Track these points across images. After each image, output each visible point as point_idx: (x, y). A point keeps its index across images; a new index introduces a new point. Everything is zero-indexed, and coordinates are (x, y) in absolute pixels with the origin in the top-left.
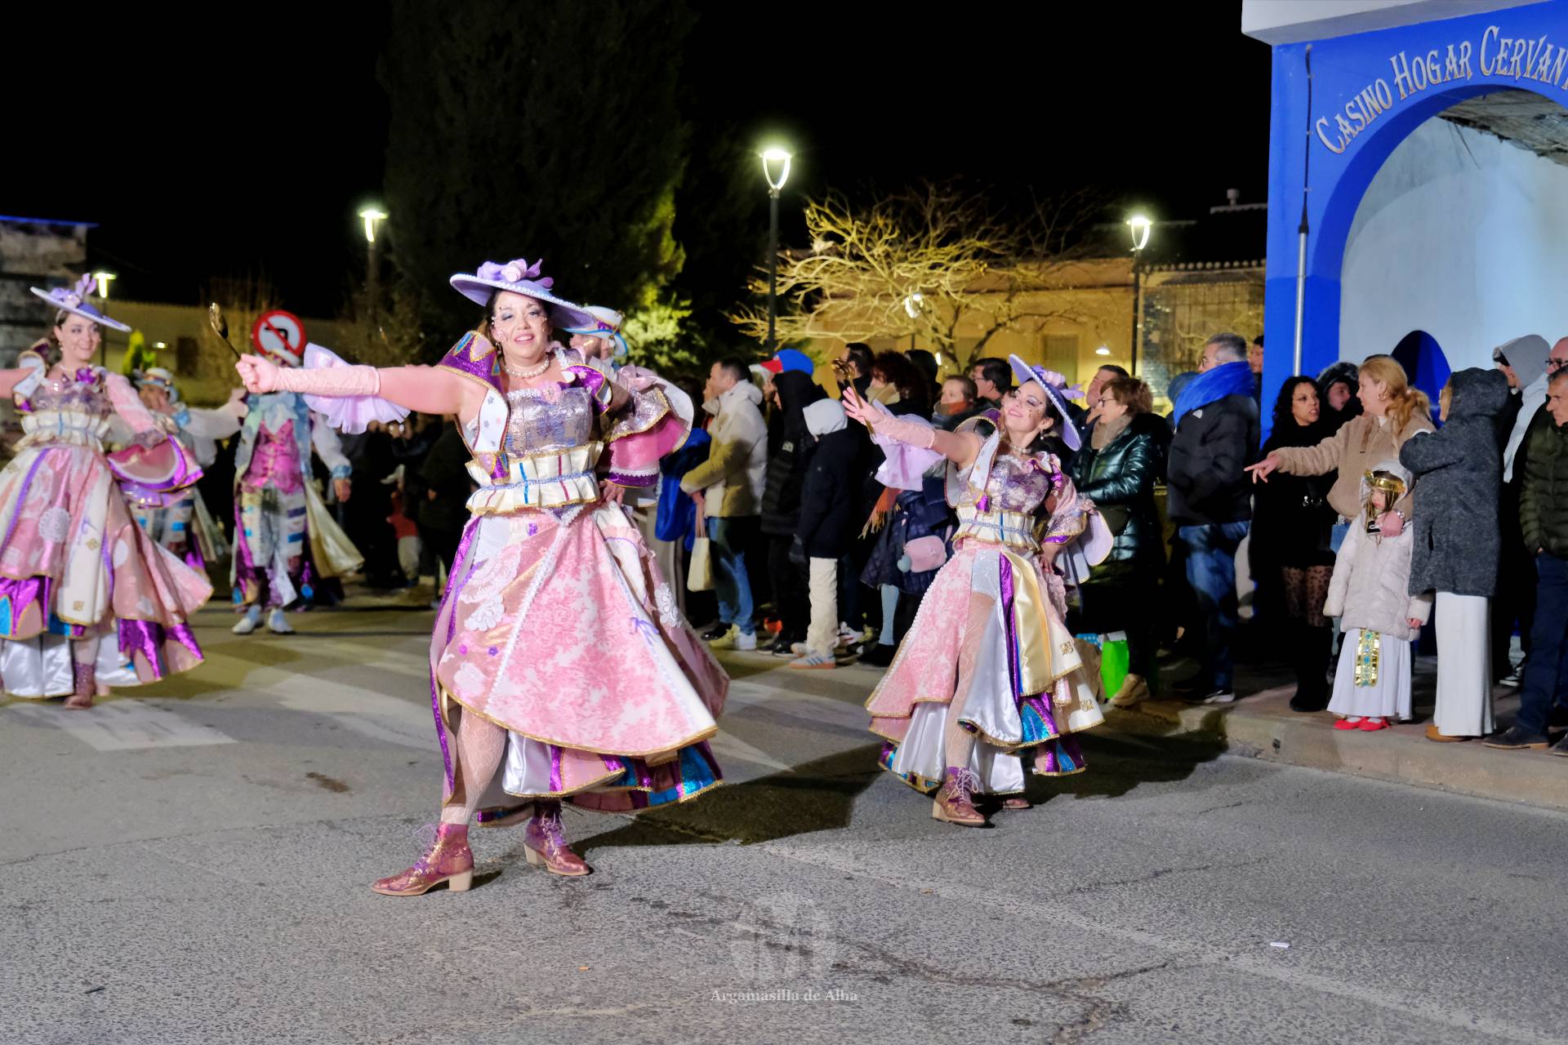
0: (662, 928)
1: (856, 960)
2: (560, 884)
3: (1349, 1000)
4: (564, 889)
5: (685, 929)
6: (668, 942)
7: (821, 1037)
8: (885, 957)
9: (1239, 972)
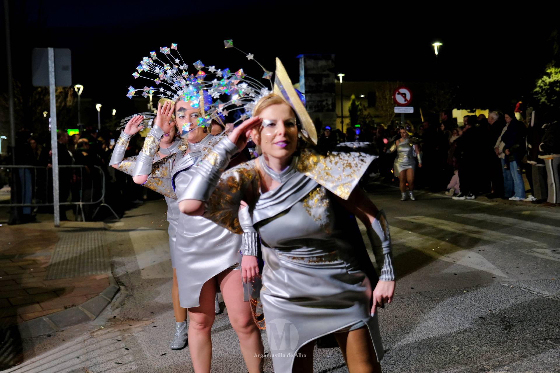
0: (542, 340)
2: (504, 320)
4: (506, 322)
5: (551, 341)
6: (544, 346)
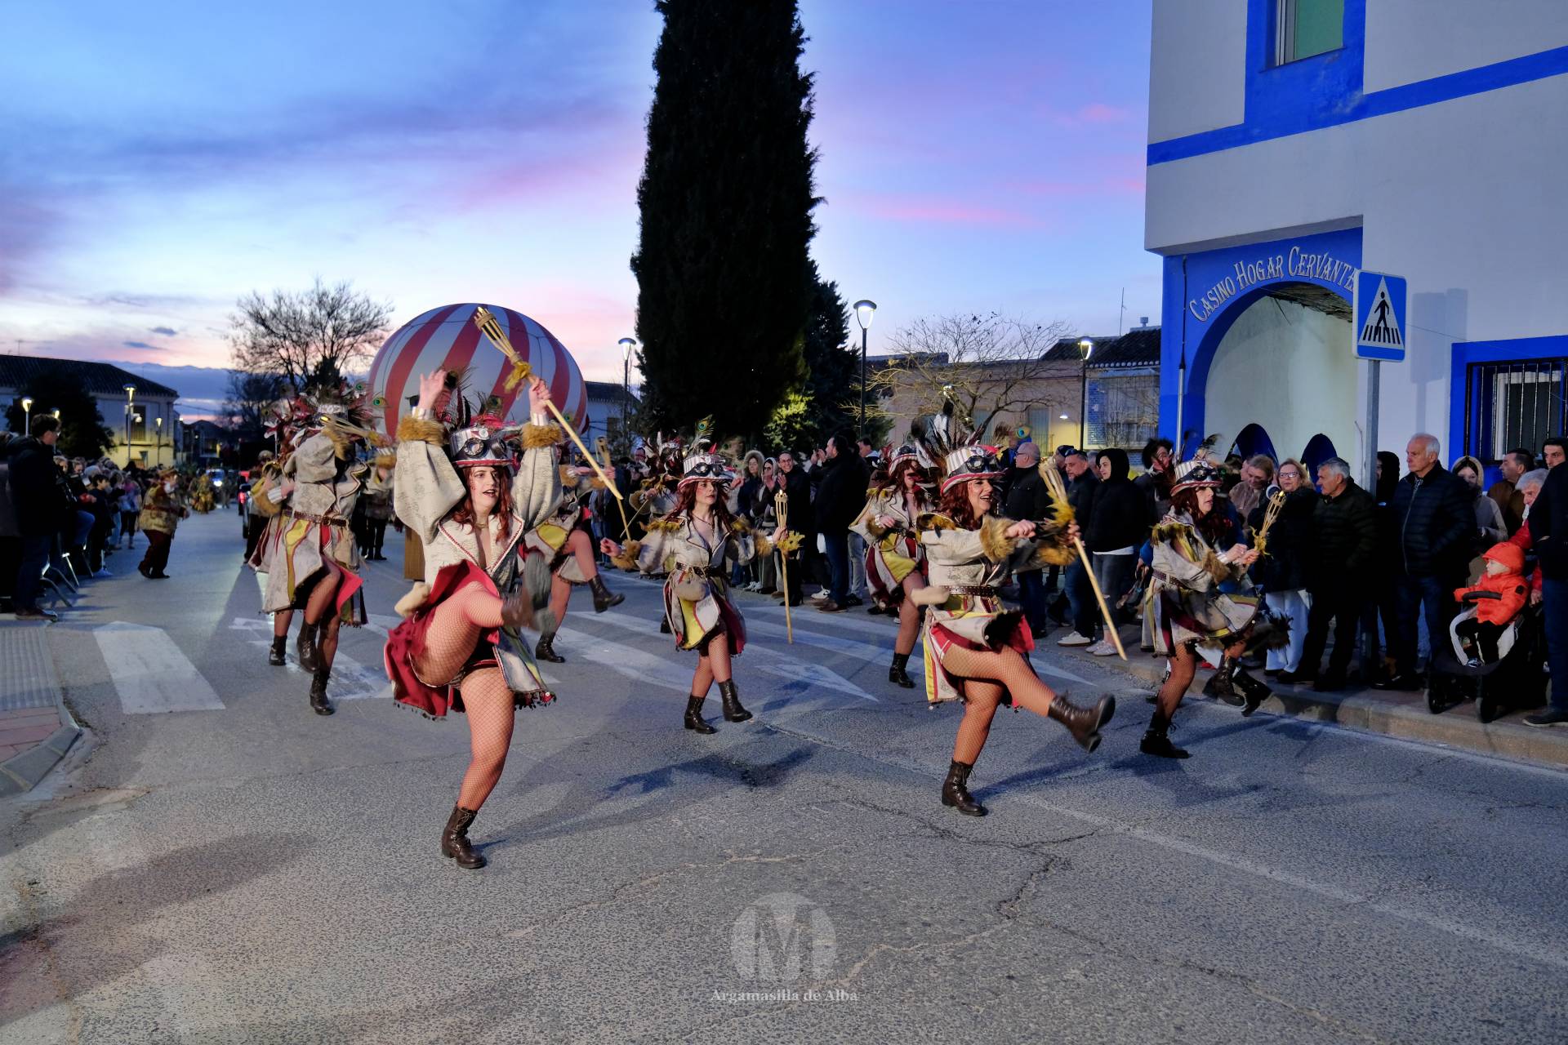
0: (804, 806)
1: (915, 828)
3: (1199, 857)
7: (895, 878)
8: (932, 828)
9: (1135, 838)
